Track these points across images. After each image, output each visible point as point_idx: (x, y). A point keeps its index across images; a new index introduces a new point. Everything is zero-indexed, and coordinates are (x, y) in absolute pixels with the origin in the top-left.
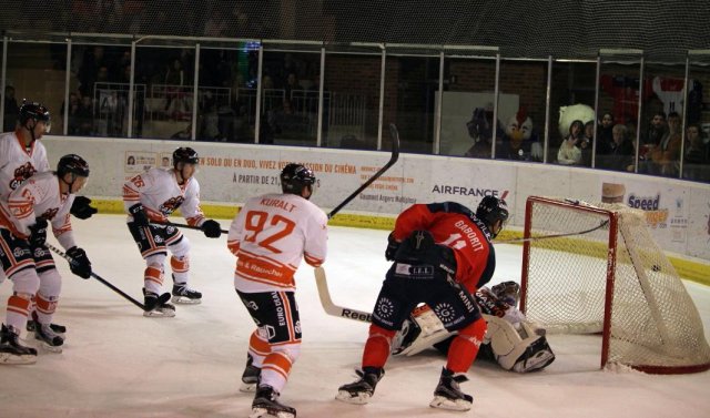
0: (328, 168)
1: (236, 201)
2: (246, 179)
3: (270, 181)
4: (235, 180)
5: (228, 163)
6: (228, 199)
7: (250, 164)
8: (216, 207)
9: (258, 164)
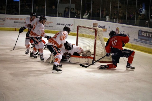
1: (15, 27)
2: (17, 22)
3: (22, 23)
4: (14, 22)
5: (13, 19)
6: (13, 27)
7: (18, 19)
8: (11, 28)
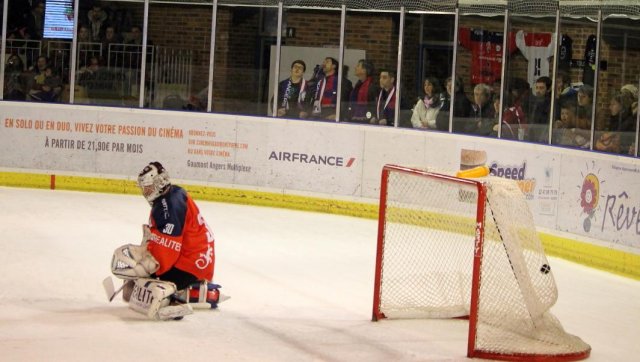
0: (152, 132)
1: (48, 168)
2: (59, 144)
3: (86, 145)
4: (47, 144)
5: (39, 125)
6: (39, 165)
7: (63, 126)
8: (26, 174)
9: (72, 127)
